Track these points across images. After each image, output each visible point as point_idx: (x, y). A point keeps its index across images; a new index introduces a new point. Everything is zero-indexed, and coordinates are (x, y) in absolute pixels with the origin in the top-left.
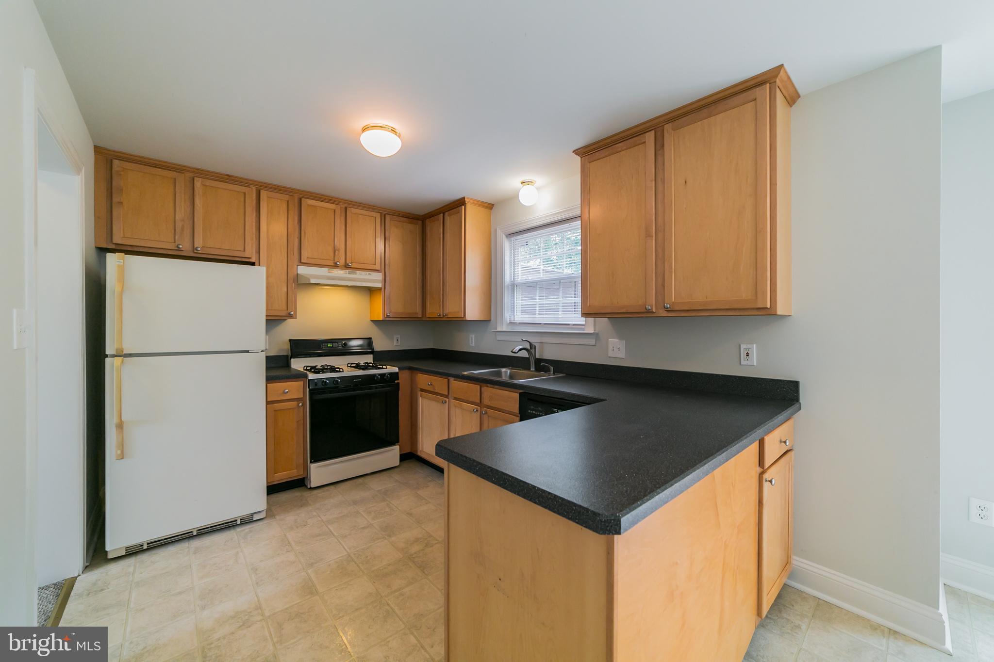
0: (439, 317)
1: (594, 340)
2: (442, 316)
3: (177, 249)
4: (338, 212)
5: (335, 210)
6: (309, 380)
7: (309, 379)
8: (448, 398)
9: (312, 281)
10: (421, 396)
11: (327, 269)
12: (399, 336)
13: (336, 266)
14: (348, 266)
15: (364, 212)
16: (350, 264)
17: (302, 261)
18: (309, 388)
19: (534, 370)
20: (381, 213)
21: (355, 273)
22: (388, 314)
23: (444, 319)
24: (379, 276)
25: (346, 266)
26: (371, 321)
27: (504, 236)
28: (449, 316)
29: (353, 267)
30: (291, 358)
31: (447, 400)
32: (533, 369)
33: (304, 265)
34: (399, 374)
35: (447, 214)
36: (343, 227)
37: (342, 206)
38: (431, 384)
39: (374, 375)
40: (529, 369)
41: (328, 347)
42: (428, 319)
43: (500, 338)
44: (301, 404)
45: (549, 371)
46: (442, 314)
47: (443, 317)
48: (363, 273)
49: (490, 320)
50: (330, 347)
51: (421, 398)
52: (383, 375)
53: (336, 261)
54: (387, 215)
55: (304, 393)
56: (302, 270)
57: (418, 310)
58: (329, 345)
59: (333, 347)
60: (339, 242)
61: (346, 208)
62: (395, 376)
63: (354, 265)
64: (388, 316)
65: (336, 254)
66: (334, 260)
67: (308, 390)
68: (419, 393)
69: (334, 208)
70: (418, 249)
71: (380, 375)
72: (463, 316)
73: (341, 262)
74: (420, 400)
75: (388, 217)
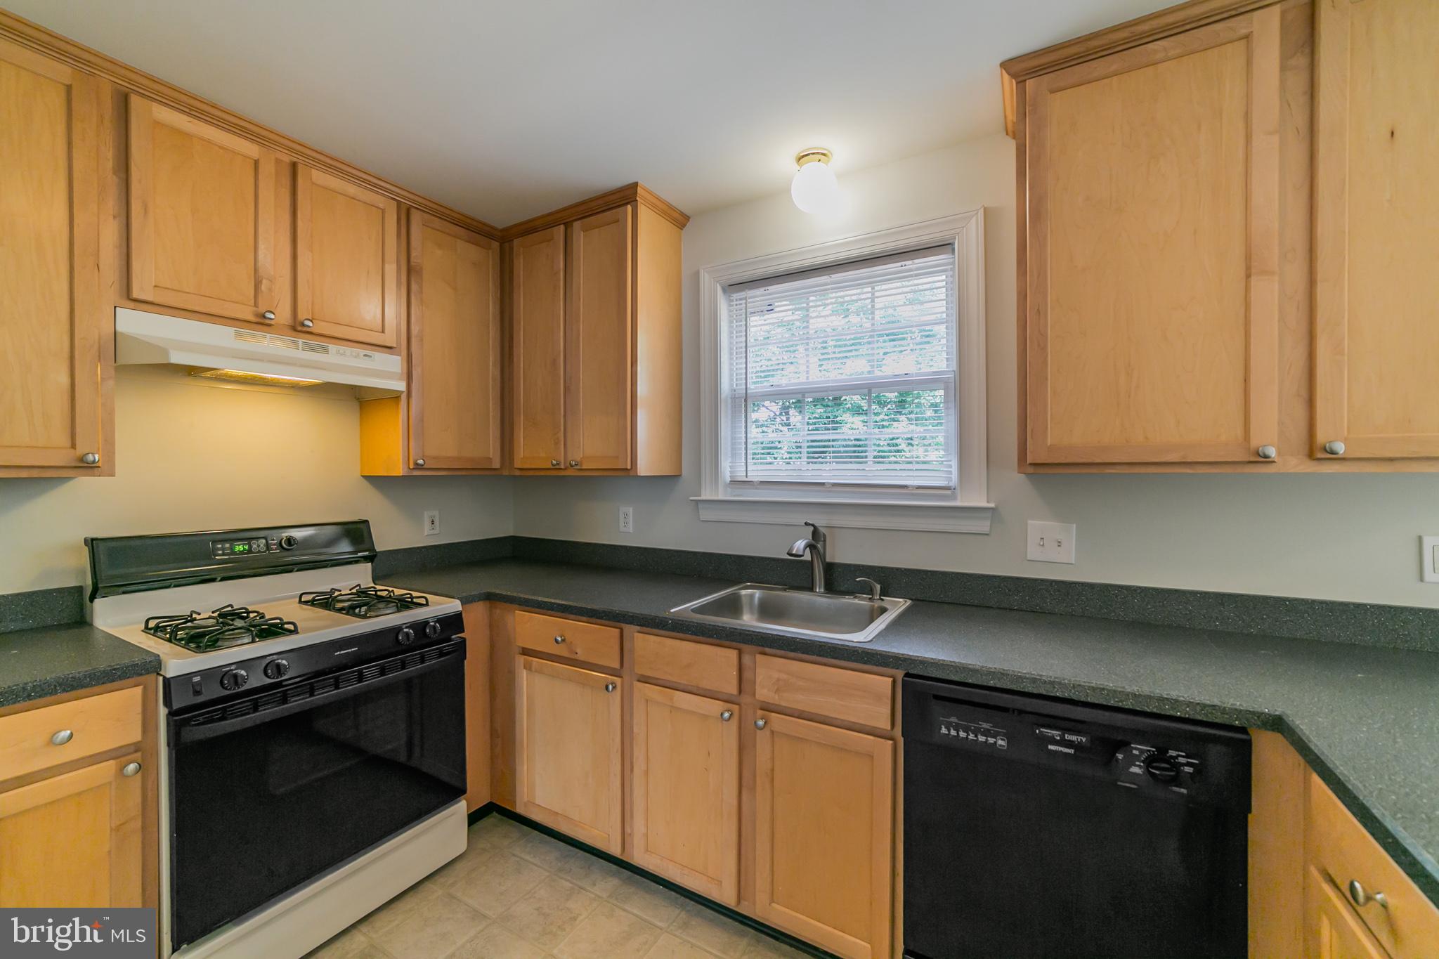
0: (556, 468)
1: (988, 523)
2: (562, 467)
4: (268, 169)
5: (256, 163)
6: (167, 682)
7: (169, 675)
8: (620, 676)
9: (177, 358)
10: (528, 667)
11: (230, 331)
12: (436, 513)
13: (261, 322)
14: (299, 328)
15: (352, 189)
16: (310, 324)
17: (135, 295)
18: (168, 702)
19: (822, 590)
20: (399, 203)
21: (325, 350)
22: (421, 462)
23: (569, 473)
24: (395, 363)
25: (297, 328)
26: (367, 478)
27: (719, 288)
28: (584, 467)
29: (314, 330)
30: (92, 598)
31: (618, 680)
32: (819, 588)
33: (144, 307)
34: (463, 615)
35: (577, 225)
36: (287, 217)
37: (279, 155)
38: (563, 640)
39: (397, 630)
40: (811, 589)
41: (233, 553)
42: (517, 473)
43: (705, 514)
44: (132, 767)
45: (871, 592)
46: (563, 461)
47: (565, 469)
48: (349, 350)
49: (680, 475)
50: (242, 553)
51: (525, 673)
52: (420, 626)
53: (262, 309)
54: (413, 211)
55: (148, 724)
56: (132, 322)
57: (492, 452)
58: (240, 548)
59: (250, 551)
60: (273, 256)
61: (294, 166)
62: (453, 622)
63: (320, 328)
64: (418, 467)
65: (264, 287)
66: (256, 305)
67: (163, 711)
68: (521, 660)
69: (256, 156)
70: (492, 309)
71: (412, 626)
72: (629, 467)
73: (282, 314)
74: (523, 677)
75: (416, 217)
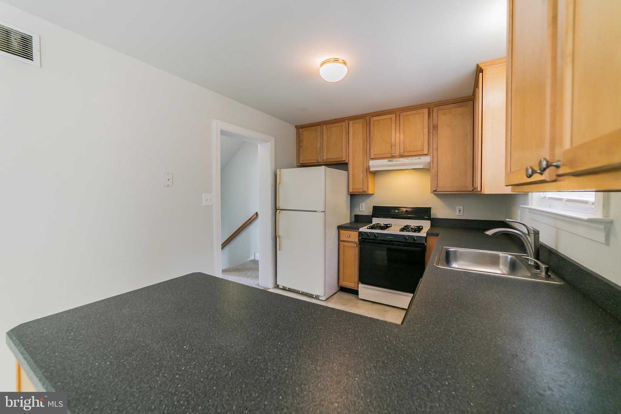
3: (317, 162)
4: (393, 119)
5: (391, 119)
7: (360, 232)
11: (387, 160)
13: (392, 157)
15: (414, 112)
16: (402, 154)
17: (371, 157)
22: (435, 189)
25: (400, 156)
30: (373, 217)
33: (373, 159)
44: (356, 245)
48: (414, 158)
50: (396, 212)
54: (434, 108)
56: (372, 163)
58: (396, 211)
59: (398, 212)
61: (400, 114)
63: (406, 154)
64: (435, 191)
65: (393, 148)
66: (391, 153)
